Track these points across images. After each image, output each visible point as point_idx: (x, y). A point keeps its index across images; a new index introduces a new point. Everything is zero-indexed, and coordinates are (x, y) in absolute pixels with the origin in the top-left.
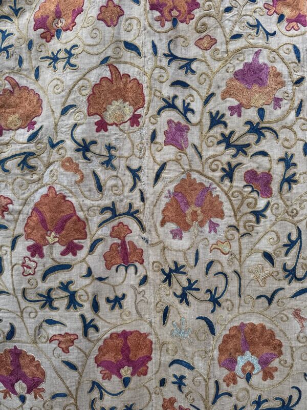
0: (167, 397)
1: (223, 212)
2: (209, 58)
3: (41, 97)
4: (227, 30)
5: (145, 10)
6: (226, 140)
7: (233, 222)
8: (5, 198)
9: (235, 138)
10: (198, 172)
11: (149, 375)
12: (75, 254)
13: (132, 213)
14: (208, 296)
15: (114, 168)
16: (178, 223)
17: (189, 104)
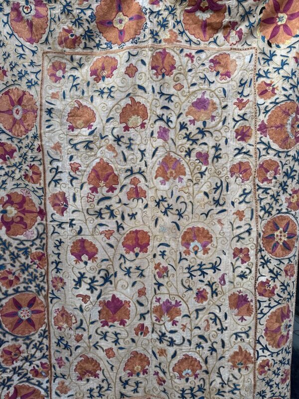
0: (157, 263)
1: (185, 173)
2: (180, 95)
3: (95, 112)
4: (189, 81)
5: (149, 69)
6: (188, 137)
7: (190, 177)
8: (77, 164)
9: (192, 136)
10: (174, 152)
11: (148, 253)
12: (113, 192)
13: (141, 172)
14: (177, 212)
15: (132, 150)
16: (163, 177)
17: (170, 118)
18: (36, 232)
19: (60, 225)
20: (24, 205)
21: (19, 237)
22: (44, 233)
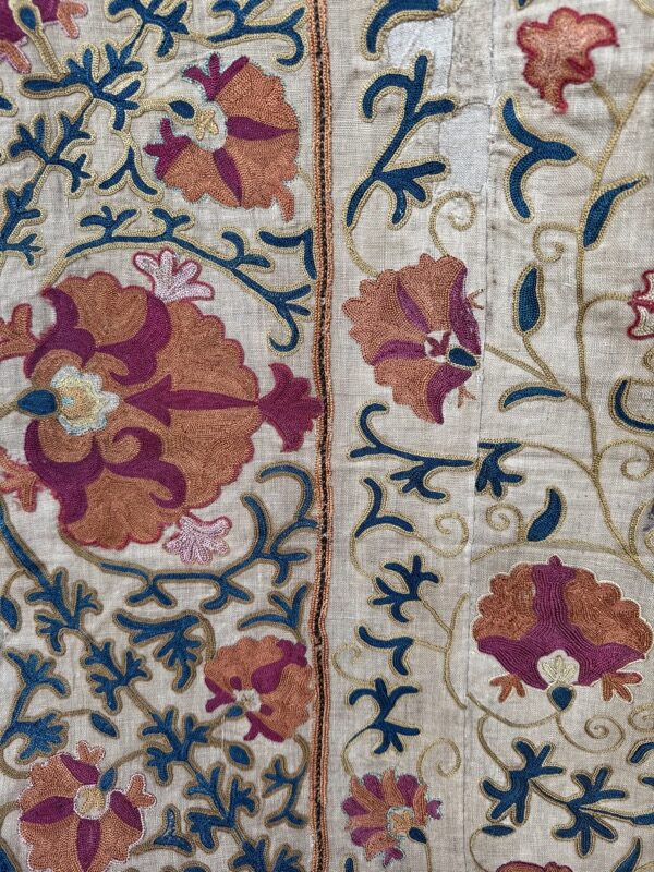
18: (245, 522)
19: (415, 479)
20: (161, 356)
21: (135, 553)
22: (302, 521)
